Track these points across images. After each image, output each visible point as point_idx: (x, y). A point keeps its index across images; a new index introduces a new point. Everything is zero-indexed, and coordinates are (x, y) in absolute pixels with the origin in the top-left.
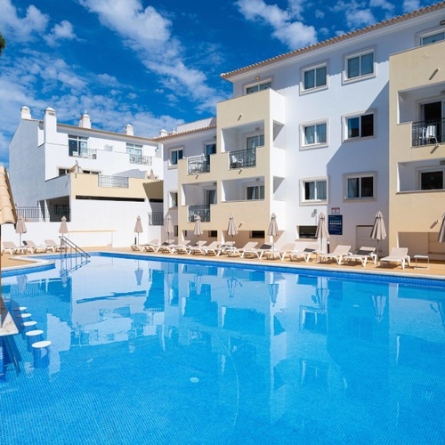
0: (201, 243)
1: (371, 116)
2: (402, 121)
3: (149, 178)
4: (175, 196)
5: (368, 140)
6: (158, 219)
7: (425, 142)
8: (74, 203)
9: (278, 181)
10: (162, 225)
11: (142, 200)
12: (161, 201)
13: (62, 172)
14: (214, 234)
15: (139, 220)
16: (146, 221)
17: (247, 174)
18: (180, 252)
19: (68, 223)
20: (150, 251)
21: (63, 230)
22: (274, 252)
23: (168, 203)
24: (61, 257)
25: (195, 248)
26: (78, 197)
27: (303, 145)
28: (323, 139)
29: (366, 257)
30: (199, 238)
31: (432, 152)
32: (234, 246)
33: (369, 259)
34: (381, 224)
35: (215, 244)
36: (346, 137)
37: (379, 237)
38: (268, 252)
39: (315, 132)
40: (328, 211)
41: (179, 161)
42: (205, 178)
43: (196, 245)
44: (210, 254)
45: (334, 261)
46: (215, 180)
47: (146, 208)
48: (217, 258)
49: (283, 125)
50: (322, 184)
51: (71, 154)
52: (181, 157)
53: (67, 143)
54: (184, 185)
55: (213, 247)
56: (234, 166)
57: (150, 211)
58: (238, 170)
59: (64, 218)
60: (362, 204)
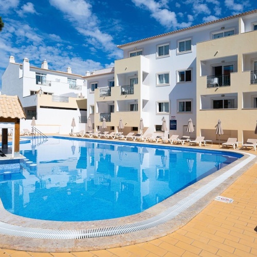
0: (106, 133)
1: (190, 71)
2: (203, 75)
3: (79, 97)
4: (93, 108)
5: (188, 83)
6: (84, 120)
7: (213, 86)
8: (39, 110)
9: (145, 102)
10: (86, 123)
11: (76, 109)
12: (86, 110)
13: (32, 93)
14: (113, 128)
15: (74, 120)
16: (77, 120)
17: (129, 97)
18: (95, 137)
19: (36, 120)
20: (80, 136)
21: (33, 124)
22: (142, 138)
23: (89, 111)
24: (32, 138)
25: (103, 135)
26: (41, 107)
27: (158, 84)
28: (167, 82)
29: (184, 141)
30: (105, 130)
31: (216, 91)
32: (122, 134)
33: (185, 141)
34: (191, 125)
35: (113, 133)
36: (178, 81)
37: (190, 131)
38: (138, 137)
39: (164, 78)
40: (170, 118)
41: (95, 90)
42: (108, 99)
43: (103, 134)
44: (110, 138)
45: (169, 142)
46: (113, 100)
47: (78, 113)
48: (113, 140)
49: (148, 74)
50: (167, 104)
51: (37, 83)
52: (96, 88)
53: (35, 77)
54: (97, 102)
55: (112, 134)
56: (123, 93)
57: (80, 115)
58: (125, 96)
59: (34, 118)
60: (185, 115)
